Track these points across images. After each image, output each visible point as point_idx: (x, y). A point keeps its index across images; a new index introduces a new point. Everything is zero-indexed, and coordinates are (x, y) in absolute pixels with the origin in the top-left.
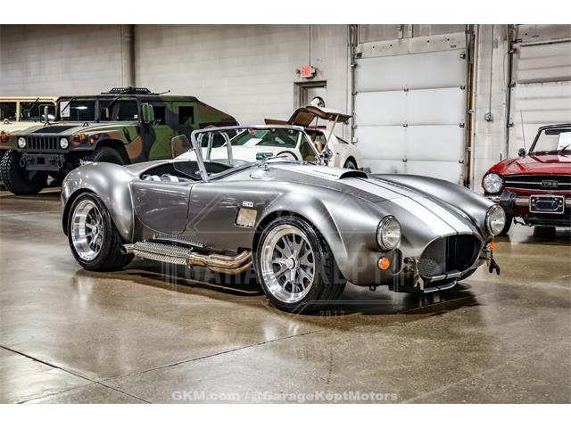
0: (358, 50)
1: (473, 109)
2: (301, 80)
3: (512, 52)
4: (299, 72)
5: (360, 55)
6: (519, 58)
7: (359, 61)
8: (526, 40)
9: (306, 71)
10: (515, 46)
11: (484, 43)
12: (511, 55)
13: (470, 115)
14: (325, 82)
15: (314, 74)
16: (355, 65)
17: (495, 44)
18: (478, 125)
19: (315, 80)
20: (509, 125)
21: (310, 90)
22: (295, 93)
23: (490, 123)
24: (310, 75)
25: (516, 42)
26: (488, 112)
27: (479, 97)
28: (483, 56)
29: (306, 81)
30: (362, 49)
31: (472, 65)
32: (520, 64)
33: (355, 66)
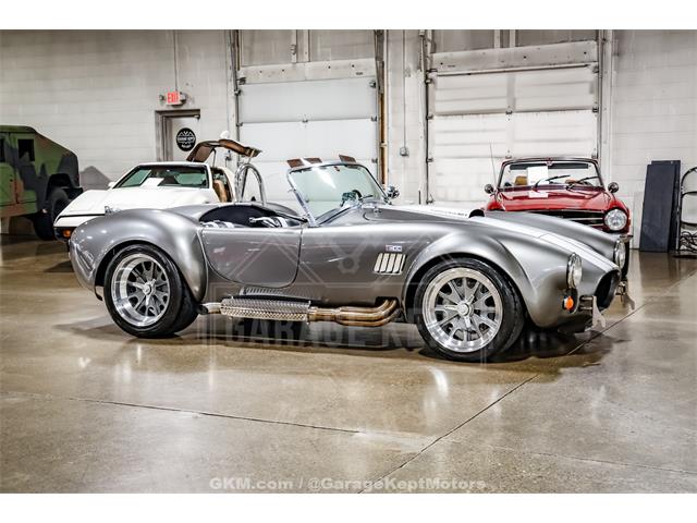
0: (241, 74)
1: (386, 143)
2: (164, 108)
3: (427, 82)
4: (163, 98)
5: (243, 80)
6: (435, 89)
7: (242, 87)
8: (442, 70)
9: (173, 96)
10: (431, 75)
11: (394, 70)
12: (427, 84)
13: (382, 149)
14: (198, 110)
15: (184, 101)
16: (240, 92)
17: (407, 73)
18: (391, 159)
19: (184, 108)
20: (428, 160)
21: (174, 120)
22: (157, 124)
23: (406, 158)
24: (179, 103)
25: (430, 71)
26: (402, 145)
27: (391, 129)
28: (394, 85)
29: (172, 109)
30: (246, 72)
31: (382, 95)
32: (437, 95)
33: (238, 94)
